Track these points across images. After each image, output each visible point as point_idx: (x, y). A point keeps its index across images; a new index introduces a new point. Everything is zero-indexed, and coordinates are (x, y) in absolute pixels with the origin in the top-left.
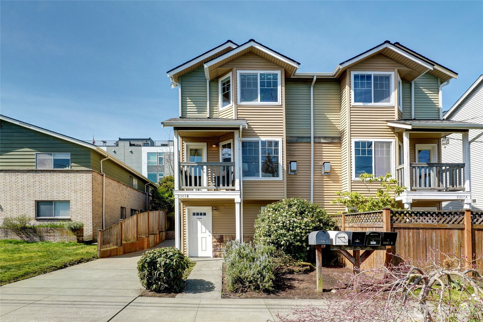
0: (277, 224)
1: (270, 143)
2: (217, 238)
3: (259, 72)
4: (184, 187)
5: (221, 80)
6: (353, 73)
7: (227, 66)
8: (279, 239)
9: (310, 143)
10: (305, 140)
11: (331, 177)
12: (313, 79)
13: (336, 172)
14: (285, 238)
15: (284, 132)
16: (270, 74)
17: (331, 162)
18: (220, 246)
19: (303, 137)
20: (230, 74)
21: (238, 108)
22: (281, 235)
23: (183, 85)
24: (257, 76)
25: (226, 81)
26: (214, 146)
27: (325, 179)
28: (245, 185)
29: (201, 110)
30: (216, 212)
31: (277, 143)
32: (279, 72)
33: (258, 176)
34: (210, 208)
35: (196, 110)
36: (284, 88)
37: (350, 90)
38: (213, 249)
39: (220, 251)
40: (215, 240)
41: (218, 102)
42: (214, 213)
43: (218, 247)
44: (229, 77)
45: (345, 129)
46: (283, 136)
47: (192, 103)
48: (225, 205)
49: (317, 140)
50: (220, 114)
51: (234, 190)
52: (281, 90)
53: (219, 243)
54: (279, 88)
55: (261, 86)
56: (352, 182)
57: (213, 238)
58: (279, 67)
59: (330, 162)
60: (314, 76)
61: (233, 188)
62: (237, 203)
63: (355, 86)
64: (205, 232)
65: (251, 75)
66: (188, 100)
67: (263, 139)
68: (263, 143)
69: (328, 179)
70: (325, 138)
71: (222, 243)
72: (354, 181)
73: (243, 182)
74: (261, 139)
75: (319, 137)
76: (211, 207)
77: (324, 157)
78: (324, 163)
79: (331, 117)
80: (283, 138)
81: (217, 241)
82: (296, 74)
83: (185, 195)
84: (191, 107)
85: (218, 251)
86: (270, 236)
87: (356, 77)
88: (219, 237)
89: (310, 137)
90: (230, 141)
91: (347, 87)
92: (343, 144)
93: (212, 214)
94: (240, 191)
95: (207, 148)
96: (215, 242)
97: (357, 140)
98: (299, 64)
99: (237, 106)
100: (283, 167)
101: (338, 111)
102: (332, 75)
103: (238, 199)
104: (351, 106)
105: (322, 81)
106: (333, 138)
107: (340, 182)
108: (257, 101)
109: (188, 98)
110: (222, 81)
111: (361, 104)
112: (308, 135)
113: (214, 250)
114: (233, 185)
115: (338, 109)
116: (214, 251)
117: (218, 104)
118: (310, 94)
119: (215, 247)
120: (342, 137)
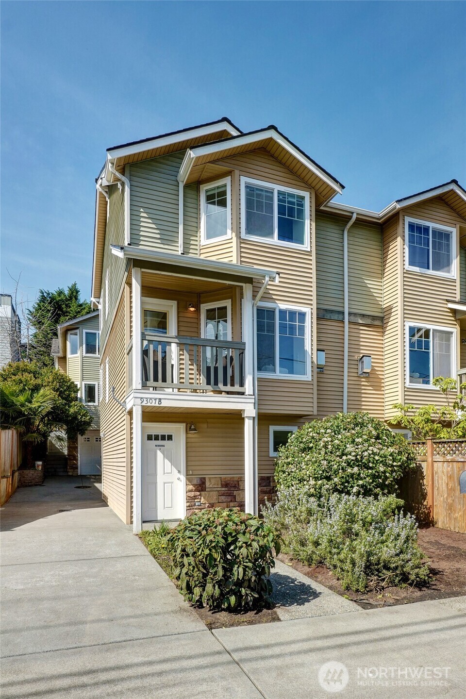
0: (344, 457)
1: (292, 313)
2: (195, 482)
3: (277, 188)
4: (151, 382)
5: (204, 188)
6: (408, 220)
7: (224, 164)
8: (346, 484)
9: (343, 322)
10: (336, 317)
11: (371, 380)
12: (350, 218)
13: (377, 373)
14: (361, 482)
15: (314, 298)
16: (292, 196)
17: (372, 356)
18: (200, 499)
19: (332, 311)
20: (227, 181)
21: (242, 245)
22: (352, 475)
23: (134, 183)
24: (272, 193)
25: (216, 191)
26: (192, 309)
27: (363, 383)
28: (262, 385)
29: (168, 238)
30: (192, 434)
31: (302, 315)
32: (306, 195)
33: (274, 371)
34: (182, 427)
35: (158, 236)
36: (314, 224)
37: (404, 244)
38: (188, 504)
39: (200, 507)
40: (191, 487)
41: (198, 227)
42: (189, 435)
43: (196, 500)
44: (225, 186)
45: (395, 305)
46: (312, 305)
47: (150, 221)
48: (208, 420)
49: (353, 319)
50: (202, 251)
51: (243, 394)
52: (309, 227)
53: (198, 493)
54: (307, 222)
55: (279, 213)
56: (406, 389)
57: (188, 483)
58: (307, 187)
59: (370, 356)
60: (352, 213)
61: (240, 389)
62: (249, 418)
63: (411, 241)
64: (171, 473)
65: (262, 190)
66: (142, 214)
67: (283, 306)
68: (283, 313)
69: (366, 384)
70: (363, 316)
71: (203, 493)
72: (408, 388)
73: (260, 380)
74: (279, 305)
75: (355, 314)
76: (185, 424)
77: (362, 348)
78: (363, 356)
79: (371, 283)
80: (312, 309)
81: (194, 488)
82: (329, 204)
83: (156, 399)
84: (148, 228)
85: (196, 507)
86: (328, 478)
87: (412, 227)
88: (199, 482)
89: (343, 313)
90: (227, 303)
91: (399, 239)
92: (388, 328)
93: (187, 438)
94: (253, 397)
95: (178, 313)
96: (191, 491)
97: (412, 324)
98: (343, 187)
99: (241, 241)
100: (312, 358)
101: (380, 276)
102: (377, 216)
103: (250, 411)
104: (405, 271)
105: (364, 224)
106: (374, 318)
107: (382, 389)
108: (273, 238)
109: (142, 210)
110: (207, 191)
111: (416, 269)
112: (340, 309)
113: (189, 506)
114: (242, 384)
115: (380, 272)
116: (189, 508)
117: (199, 233)
118: (343, 242)
119: (191, 501)
120: (386, 317)
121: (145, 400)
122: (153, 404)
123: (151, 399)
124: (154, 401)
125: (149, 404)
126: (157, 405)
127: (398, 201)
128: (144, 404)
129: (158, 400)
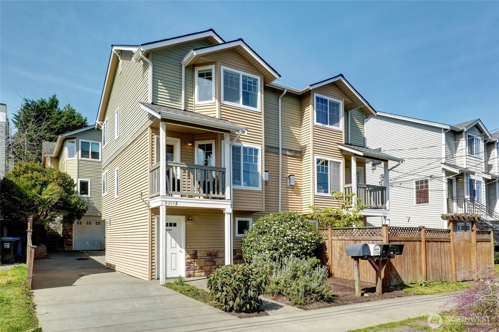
0: (286, 238)
1: (251, 149)
2: (191, 253)
3: (242, 73)
4: (171, 192)
5: (197, 70)
6: (316, 95)
7: (211, 58)
8: (287, 253)
9: (278, 154)
10: (274, 151)
11: (295, 189)
12: (283, 91)
13: (298, 185)
14: (295, 252)
15: (263, 140)
16: (251, 78)
17: (295, 175)
18: (194, 264)
19: (272, 147)
20: (213, 67)
21: (222, 107)
22: (290, 247)
23: (155, 64)
24: (239, 76)
25: (205, 72)
26: (190, 144)
27: (289, 192)
28: (235, 193)
29: (175, 98)
30: (189, 223)
31: (256, 151)
32: (258, 78)
33: (240, 184)
34: (183, 218)
35: (169, 98)
36: (263, 95)
37: (313, 110)
38: (187, 267)
39: (194, 269)
40: (188, 256)
41: (193, 93)
42: (188, 223)
43: (191, 265)
44: (211, 70)
45: (308, 145)
46: (262, 144)
47: (164, 88)
48: (199, 214)
49: (284, 152)
50: (196, 108)
51: (224, 199)
52: (260, 96)
53: (193, 260)
54: (259, 94)
55: (243, 88)
56: (315, 196)
57: (187, 254)
58: (259, 73)
59: (294, 175)
60: (284, 89)
62: (228, 213)
63: (318, 107)
64: (176, 247)
65: (233, 74)
66: (159, 84)
67: (245, 145)
68: (245, 149)
69: (292, 192)
70: (290, 151)
71: (196, 260)
72: (316, 196)
73: (234, 190)
74: (243, 144)
75: (286, 150)
76: (185, 216)
77: (289, 170)
78: (290, 175)
79: (294, 130)
80: (262, 147)
81: (190, 257)
82: (271, 84)
84: (163, 93)
85: (191, 269)
86: (277, 250)
87: (318, 98)
88: (193, 253)
89: (278, 148)
90: (213, 142)
91: (311, 106)
92: (304, 159)
93: (186, 225)
94: (230, 201)
95: (181, 146)
96: (188, 259)
97: (318, 157)
98: (280, 76)
99: (221, 105)
100: (262, 177)
101: (300, 126)
102: (298, 91)
103: (228, 209)
104: (314, 125)
105: (291, 95)
106: (296, 152)
107: (301, 195)
108: (239, 103)
109: (159, 81)
110: (199, 71)
111: (320, 124)
112: (277, 146)
113: (187, 268)
115: (300, 124)
116: (188, 269)
117: (194, 96)
118: (278, 105)
119: (188, 264)
120: (303, 152)
121: (168, 202)
122: (173, 205)
123: (171, 202)
124: (173, 203)
125: (170, 205)
126: (175, 205)
127: (311, 85)
128: (167, 205)
129: (175, 203)
